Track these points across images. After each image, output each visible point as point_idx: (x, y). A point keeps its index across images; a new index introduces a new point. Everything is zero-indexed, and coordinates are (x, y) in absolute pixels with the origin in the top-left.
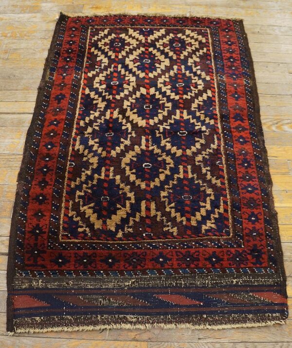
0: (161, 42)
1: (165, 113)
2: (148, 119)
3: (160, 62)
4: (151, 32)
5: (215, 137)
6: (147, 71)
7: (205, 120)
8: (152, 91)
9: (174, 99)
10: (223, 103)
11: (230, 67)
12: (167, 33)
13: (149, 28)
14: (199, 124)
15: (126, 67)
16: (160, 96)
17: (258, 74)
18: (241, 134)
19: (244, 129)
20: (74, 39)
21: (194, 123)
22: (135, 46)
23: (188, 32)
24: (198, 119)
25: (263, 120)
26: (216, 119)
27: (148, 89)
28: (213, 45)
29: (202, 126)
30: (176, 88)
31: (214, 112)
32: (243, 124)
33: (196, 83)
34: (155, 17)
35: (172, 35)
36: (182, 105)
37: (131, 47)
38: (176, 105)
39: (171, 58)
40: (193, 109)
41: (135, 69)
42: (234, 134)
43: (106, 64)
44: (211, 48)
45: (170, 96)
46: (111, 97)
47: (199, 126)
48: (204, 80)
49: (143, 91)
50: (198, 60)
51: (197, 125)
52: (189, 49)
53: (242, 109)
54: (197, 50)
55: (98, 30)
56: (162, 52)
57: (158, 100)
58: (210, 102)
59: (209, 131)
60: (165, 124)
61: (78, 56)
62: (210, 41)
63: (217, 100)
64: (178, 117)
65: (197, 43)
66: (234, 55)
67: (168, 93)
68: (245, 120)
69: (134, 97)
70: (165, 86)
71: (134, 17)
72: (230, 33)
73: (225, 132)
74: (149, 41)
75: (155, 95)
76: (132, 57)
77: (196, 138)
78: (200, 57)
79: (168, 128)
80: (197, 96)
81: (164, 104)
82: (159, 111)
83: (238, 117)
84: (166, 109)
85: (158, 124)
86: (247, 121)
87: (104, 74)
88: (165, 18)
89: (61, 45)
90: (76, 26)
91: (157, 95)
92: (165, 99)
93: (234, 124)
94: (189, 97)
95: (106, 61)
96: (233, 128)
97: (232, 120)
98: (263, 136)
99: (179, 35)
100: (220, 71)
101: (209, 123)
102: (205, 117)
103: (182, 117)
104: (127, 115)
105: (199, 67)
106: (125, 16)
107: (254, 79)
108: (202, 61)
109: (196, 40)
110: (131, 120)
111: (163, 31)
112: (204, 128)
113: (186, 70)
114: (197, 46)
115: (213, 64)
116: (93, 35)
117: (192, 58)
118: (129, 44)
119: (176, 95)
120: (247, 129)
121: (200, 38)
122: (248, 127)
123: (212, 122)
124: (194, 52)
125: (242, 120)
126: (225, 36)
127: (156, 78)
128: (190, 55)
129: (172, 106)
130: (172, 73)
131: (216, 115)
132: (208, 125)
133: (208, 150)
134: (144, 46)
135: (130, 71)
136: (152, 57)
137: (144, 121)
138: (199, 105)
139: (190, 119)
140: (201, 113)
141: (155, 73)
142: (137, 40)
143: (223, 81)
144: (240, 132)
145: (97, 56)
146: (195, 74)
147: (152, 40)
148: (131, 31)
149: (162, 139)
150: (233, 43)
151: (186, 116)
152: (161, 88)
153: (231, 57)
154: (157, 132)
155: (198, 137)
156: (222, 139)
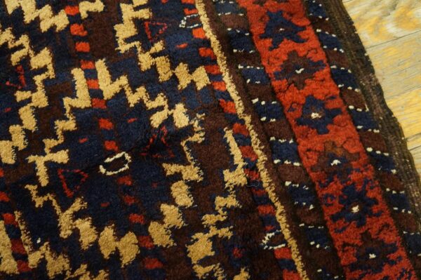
1: (40, 99)
5: (229, 136)
7: (175, 79)
9: (53, 27)
14: (160, 100)
18: (306, 91)
19: (312, 68)
24: (149, 80)
26: (210, 62)
29: (171, 107)
31: (197, 34)
32: (301, 49)
36: (83, 47)
40: (123, 48)
42: (288, 97)
45: (37, 21)
47: (161, 108)
51: (154, 111)
59: (201, 123)
60: (50, 143)
64: (82, 99)
68: (304, 28)
73: (255, 101)
77: (164, 165)
81: (26, 61)
82: (20, 96)
83: (278, 27)
84: (38, 79)
85: (30, 149)
86: (309, 33)
92: (24, 40)
93: (274, 58)
94: (99, 6)
96: (278, 76)
97: (263, 45)
101: (193, 83)
102: (173, 66)
103: (96, 94)
112: (181, 117)
119: (56, 12)
120: (318, 65)
122: (320, 56)
123: (201, 78)
125: (294, 34)
129: (55, 61)
131: (207, 43)
132: (189, 96)
133: (220, 201)
138: (138, 22)
139: (123, 91)
140: (154, 55)
144: (301, 83)
149: (58, 208)
151: (109, 88)
154: (32, 188)
155: (171, 161)
156: (254, 136)
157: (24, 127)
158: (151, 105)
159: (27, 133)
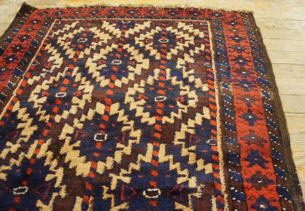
0: (142, 37)
1: (128, 150)
2: (96, 161)
3: (135, 63)
4: (132, 25)
5: (214, 200)
6: (113, 77)
7: (196, 165)
8: (114, 108)
9: (147, 122)
10: (229, 130)
11: (239, 72)
12: (153, 26)
13: (129, 20)
14: (185, 172)
15: (84, 71)
16: (125, 118)
17: (280, 82)
18: (261, 192)
19: (267, 182)
20: (31, 33)
21: (175, 171)
22: (105, 42)
23: (180, 25)
24: (184, 161)
25: (298, 159)
26: (215, 163)
27: (108, 105)
28: (214, 41)
29: (190, 177)
30: (153, 103)
31: (213, 149)
32: (264, 172)
33: (186, 96)
34: (141, 8)
35: (158, 28)
36: (158, 135)
37: (100, 43)
38: (148, 134)
39: (152, 59)
40: (176, 143)
41: (96, 74)
42: (250, 193)
43: (58, 67)
44: (211, 45)
45: (141, 117)
46: (48, 118)
47: (184, 176)
48: (199, 91)
49: (100, 108)
50: (192, 61)
51: (180, 176)
52: (180, 46)
53: (260, 142)
54: (192, 47)
55: (64, 23)
56: (142, 50)
57: (121, 124)
58: (206, 129)
59: (202, 189)
60: (123, 171)
61: (26, 54)
62: (211, 36)
63: (218, 124)
64: (148, 158)
65: (192, 38)
66: (244, 55)
67: (139, 112)
68: (268, 162)
69: (83, 118)
70: (136, 100)
71: (114, 8)
72: (237, 27)
73: (232, 188)
74: (127, 36)
75: (117, 115)
76: (97, 57)
77: (176, 203)
78: (196, 57)
79: (127, 180)
80: (185, 118)
81: (128, 132)
82: (119, 145)
83: (255, 158)
84: (131, 142)
85: (112, 171)
86: (270, 165)
87: (51, 81)
88: (153, 9)
89: (10, 41)
90: (40, 19)
91: (120, 115)
92: (132, 123)
93: (248, 171)
94: (172, 121)
95: (59, 61)
96: (247, 180)
97: (245, 164)
98: (301, 195)
99: (169, 29)
100: (224, 76)
101: (204, 170)
102: (197, 159)
103: (155, 158)
104: (62, 151)
105: (192, 71)
106: (103, 7)
107: (275, 90)
108: (198, 63)
109: (191, 34)
110: (66, 161)
111: (147, 24)
112: (193, 183)
113: (172, 75)
114: (192, 42)
115: (213, 67)
116: (55, 29)
117: (183, 58)
118: (98, 39)
119: (151, 116)
120: (271, 182)
121: (197, 32)
122: (273, 178)
123: (209, 169)
124: (187, 50)
125: (262, 163)
126: (231, 31)
127: (125, 87)
128: (181, 55)
129: (142, 137)
130: (150, 80)
131: (217, 154)
132: (200, 176)
134: (118, 41)
135: (89, 77)
136: (125, 56)
137: (89, 165)
138: (187, 134)
139: (169, 162)
140: (190, 151)
141: (125, 80)
142: (111, 34)
143: (228, 93)
144: (259, 188)
145: (50, 55)
146: (186, 81)
147: (130, 35)
148: (105, 25)
149: (113, 203)
150: (241, 39)
151: (162, 157)
152: (129, 104)
153: (240, 57)
154: (105, 188)
155: (180, 202)
156: (226, 205)
157: (114, 160)
158: (180, 172)
159: (115, 163)
